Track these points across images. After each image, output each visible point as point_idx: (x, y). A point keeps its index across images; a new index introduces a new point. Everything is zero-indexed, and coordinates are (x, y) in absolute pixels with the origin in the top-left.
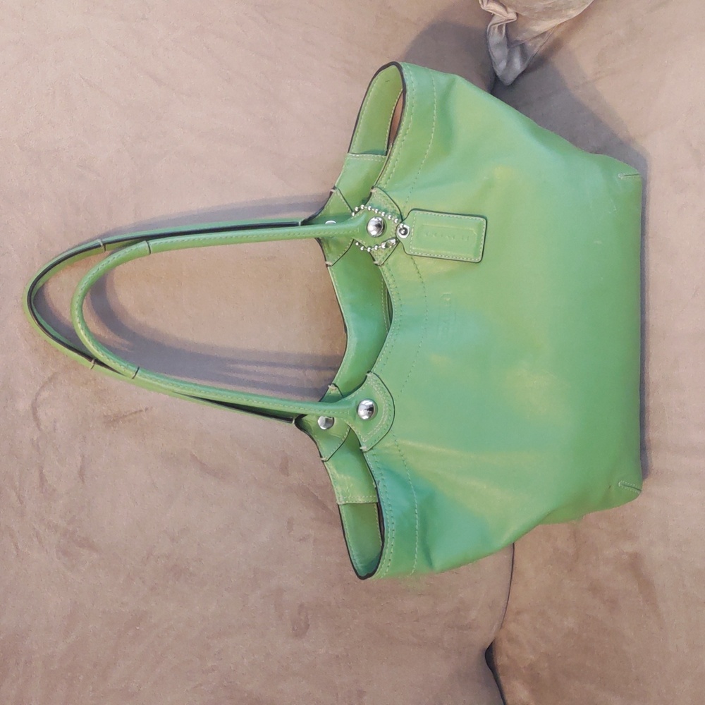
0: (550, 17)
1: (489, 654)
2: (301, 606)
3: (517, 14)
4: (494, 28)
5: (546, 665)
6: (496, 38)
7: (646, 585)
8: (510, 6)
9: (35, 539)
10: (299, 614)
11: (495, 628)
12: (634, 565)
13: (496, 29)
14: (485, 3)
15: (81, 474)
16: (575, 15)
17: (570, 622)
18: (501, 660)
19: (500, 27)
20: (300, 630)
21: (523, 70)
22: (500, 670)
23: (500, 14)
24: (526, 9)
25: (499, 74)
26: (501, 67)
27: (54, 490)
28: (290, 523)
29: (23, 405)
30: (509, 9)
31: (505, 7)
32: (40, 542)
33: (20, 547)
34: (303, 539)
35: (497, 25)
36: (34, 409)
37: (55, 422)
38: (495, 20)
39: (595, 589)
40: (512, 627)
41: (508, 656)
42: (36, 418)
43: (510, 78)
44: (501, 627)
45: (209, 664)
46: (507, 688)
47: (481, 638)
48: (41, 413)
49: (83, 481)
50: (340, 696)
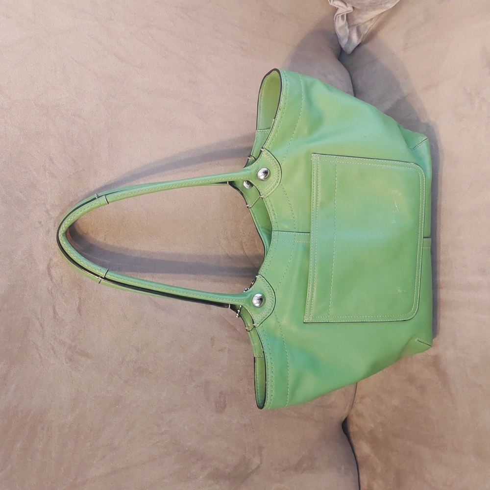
0: (374, 9)
1: (345, 425)
2: (221, 393)
3: (353, 8)
4: (339, 17)
5: (381, 430)
6: (340, 23)
7: (443, 375)
8: (349, 3)
9: (52, 351)
10: (220, 397)
11: (348, 407)
12: (436, 363)
13: (340, 18)
14: (332, 1)
15: (79, 310)
16: (391, 7)
17: (396, 402)
18: (352, 429)
19: (342, 16)
20: (221, 408)
21: (358, 44)
22: (351, 435)
23: (342, 7)
24: (359, 4)
25: (343, 46)
26: (344, 43)
27: (63, 320)
28: (213, 340)
29: (42, 267)
30: (348, 4)
31: (345, 4)
32: (55, 353)
33: (42, 356)
34: (222, 350)
35: (341, 15)
36: (49, 268)
37: (62, 277)
38: (339, 12)
39: (411, 380)
40: (359, 407)
41: (357, 426)
42: (50, 274)
43: (350, 49)
44: (352, 407)
45: (163, 429)
46: (356, 445)
47: (339, 414)
48: (53, 271)
49: (80, 315)
50: (247, 450)
